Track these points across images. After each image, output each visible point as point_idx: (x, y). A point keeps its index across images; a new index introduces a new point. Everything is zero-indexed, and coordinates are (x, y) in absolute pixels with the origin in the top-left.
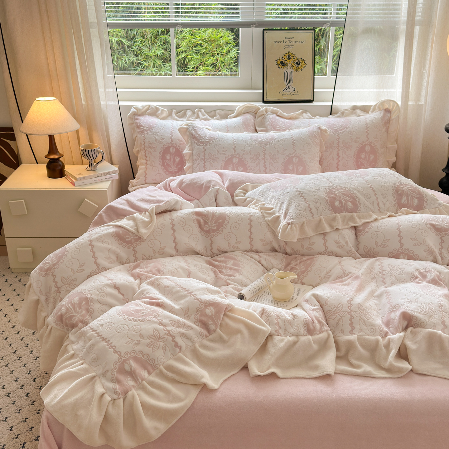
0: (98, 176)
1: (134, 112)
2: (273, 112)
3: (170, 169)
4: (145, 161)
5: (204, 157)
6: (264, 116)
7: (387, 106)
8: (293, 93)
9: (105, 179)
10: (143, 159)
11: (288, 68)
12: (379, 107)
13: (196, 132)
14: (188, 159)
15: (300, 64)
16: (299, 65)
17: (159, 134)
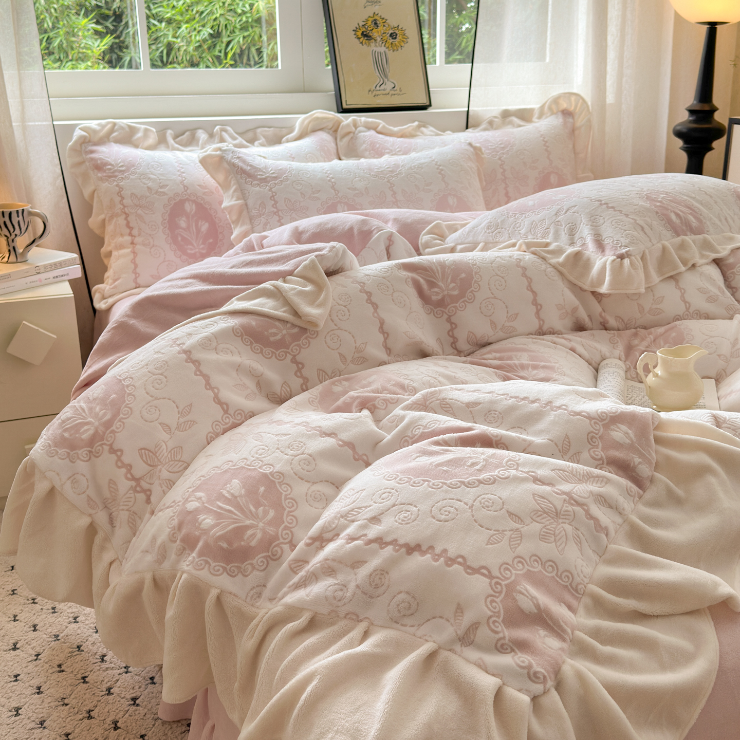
0: (38, 272)
1: (81, 137)
2: (369, 127)
3: (191, 249)
4: (128, 239)
5: (276, 208)
6: (351, 135)
7: (564, 105)
8: (393, 92)
9: (54, 278)
10: (122, 235)
11: (377, 44)
12: (550, 108)
13: (244, 161)
14: (234, 218)
15: (397, 37)
16: (395, 38)
17: (152, 176)
